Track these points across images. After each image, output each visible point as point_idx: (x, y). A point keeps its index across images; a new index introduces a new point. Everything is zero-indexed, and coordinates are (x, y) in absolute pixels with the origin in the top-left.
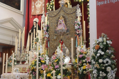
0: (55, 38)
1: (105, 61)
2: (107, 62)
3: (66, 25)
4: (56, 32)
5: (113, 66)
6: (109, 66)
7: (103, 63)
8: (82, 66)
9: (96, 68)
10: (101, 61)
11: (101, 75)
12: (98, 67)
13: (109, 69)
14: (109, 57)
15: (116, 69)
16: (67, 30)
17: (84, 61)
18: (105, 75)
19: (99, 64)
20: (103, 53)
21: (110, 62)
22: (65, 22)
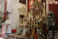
0: (35, 12)
1: (51, 19)
2: (52, 20)
3: (39, 8)
4: (35, 10)
5: (54, 21)
6: (53, 21)
7: (50, 20)
8: (44, 21)
9: (48, 22)
10: (50, 19)
11: (50, 24)
12: (49, 21)
13: (52, 22)
14: (52, 18)
15: (55, 22)
16: (39, 10)
17: (45, 20)
18: (51, 24)
19: (49, 20)
20: (50, 17)
21: (53, 20)
22: (38, 7)
